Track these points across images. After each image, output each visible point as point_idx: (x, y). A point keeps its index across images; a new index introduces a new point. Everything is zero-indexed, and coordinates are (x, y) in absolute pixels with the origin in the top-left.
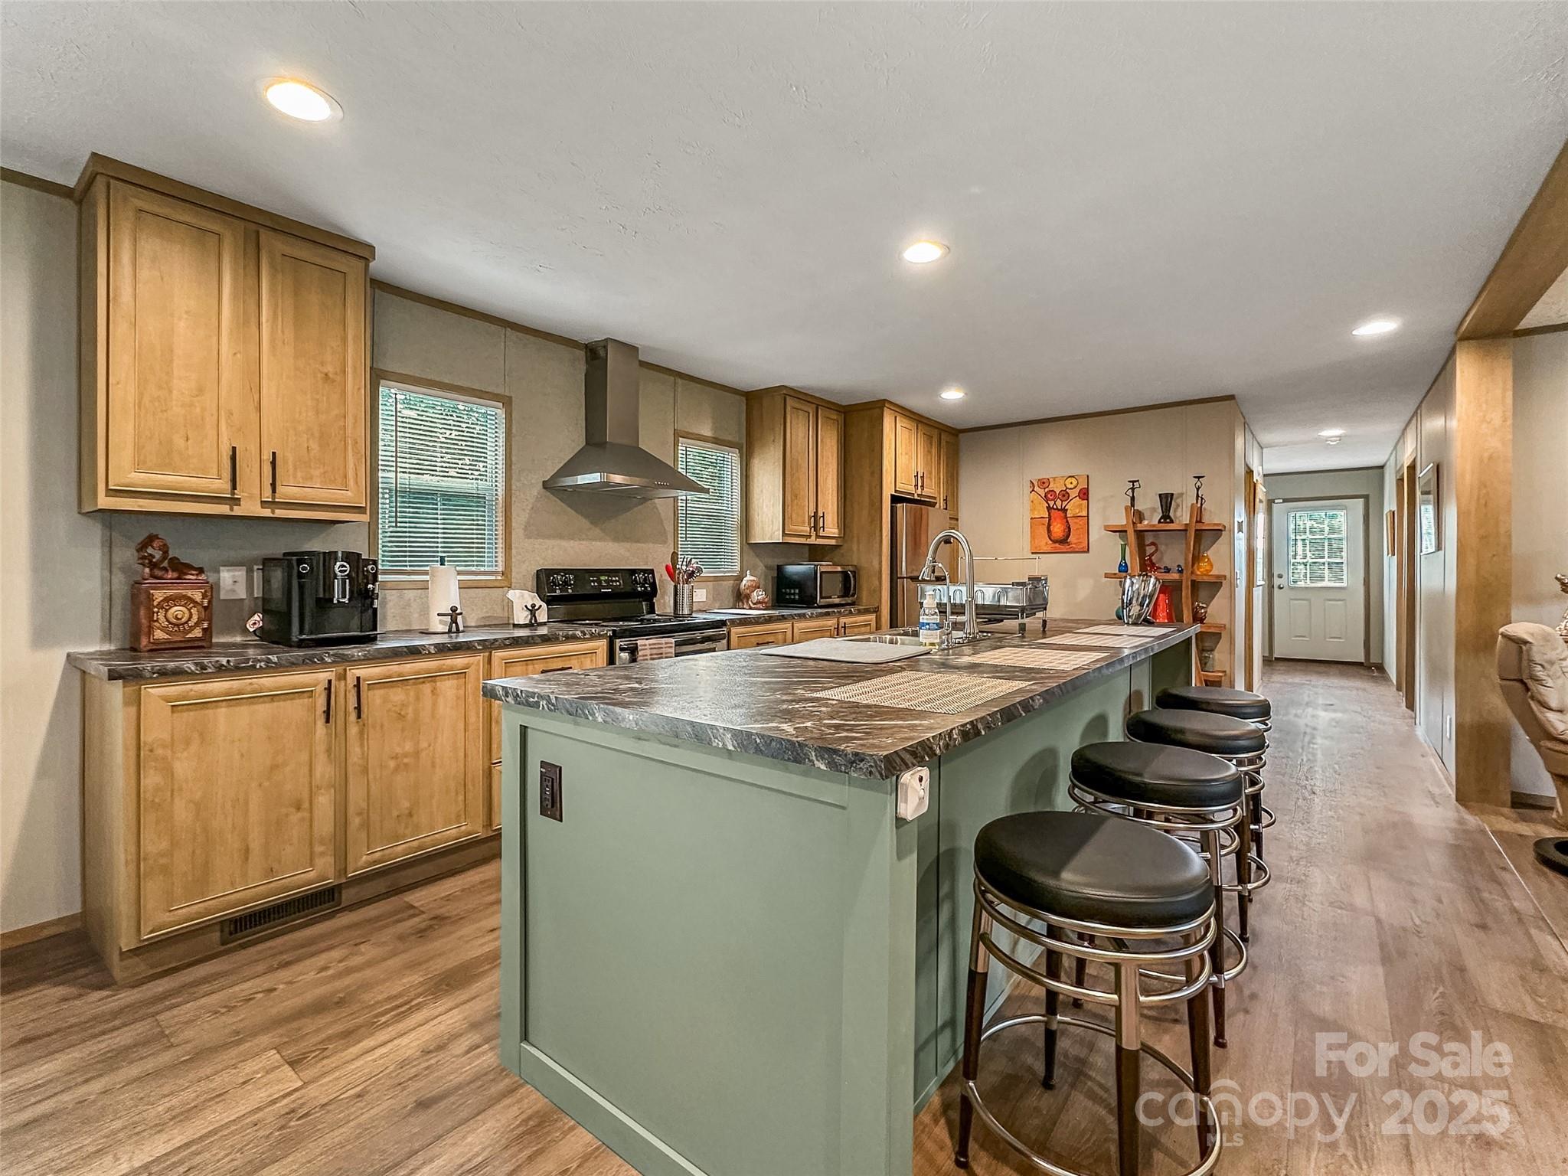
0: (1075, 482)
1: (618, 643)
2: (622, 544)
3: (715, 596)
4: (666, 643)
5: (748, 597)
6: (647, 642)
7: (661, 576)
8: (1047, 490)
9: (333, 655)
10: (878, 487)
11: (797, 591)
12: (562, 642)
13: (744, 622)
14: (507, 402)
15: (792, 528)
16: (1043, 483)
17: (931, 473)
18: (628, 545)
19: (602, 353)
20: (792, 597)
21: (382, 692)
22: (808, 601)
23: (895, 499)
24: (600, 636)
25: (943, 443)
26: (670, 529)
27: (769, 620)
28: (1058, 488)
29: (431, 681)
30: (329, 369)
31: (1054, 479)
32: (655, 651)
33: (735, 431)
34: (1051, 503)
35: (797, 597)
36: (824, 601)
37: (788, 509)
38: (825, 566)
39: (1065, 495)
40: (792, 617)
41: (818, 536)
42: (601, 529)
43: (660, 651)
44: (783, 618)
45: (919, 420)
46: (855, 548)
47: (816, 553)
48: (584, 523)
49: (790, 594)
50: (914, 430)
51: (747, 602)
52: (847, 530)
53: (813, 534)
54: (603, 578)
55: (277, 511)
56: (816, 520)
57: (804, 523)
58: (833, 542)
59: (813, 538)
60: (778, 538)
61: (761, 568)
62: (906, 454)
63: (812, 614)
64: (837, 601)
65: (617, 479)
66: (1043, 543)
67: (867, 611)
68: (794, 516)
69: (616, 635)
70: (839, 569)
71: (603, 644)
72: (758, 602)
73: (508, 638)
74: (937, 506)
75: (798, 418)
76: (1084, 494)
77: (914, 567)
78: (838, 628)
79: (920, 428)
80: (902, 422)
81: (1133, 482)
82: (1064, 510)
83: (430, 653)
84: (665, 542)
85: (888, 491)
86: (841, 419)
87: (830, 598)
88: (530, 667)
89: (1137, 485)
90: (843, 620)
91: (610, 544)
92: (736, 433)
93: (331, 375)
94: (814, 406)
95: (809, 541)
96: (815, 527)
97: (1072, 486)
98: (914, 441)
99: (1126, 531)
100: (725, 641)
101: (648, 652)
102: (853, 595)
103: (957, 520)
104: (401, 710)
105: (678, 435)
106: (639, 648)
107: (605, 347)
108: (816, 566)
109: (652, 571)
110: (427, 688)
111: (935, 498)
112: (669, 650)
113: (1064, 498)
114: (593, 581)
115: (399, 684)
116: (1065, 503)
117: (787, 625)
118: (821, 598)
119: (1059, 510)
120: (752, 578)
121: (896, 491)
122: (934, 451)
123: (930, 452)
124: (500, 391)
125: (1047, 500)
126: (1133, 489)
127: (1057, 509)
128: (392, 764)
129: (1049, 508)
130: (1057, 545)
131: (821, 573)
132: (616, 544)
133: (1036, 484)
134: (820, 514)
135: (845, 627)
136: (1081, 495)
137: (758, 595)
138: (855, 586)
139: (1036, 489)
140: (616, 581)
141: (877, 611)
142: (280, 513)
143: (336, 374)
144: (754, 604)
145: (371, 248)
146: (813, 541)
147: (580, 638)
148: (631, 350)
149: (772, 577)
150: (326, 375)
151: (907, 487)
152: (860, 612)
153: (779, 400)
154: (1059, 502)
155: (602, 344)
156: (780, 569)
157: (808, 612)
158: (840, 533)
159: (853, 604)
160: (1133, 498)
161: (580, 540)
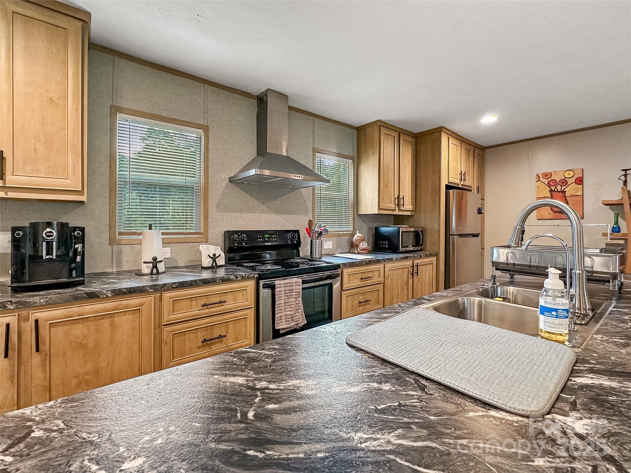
0: (572, 174)
1: (262, 282)
2: (280, 215)
3: (338, 245)
4: (295, 282)
5: (357, 246)
6: (282, 282)
7: (303, 234)
8: (549, 180)
9: (15, 303)
10: (438, 180)
11: (387, 243)
12: (220, 283)
13: (352, 265)
14: (206, 129)
15: (384, 205)
16: (547, 175)
17: (469, 172)
18: (284, 216)
19: (265, 98)
20: (384, 246)
21: (64, 328)
22: (394, 249)
23: (448, 187)
24: (249, 278)
25: (476, 155)
26: (310, 206)
27: (369, 263)
28: (558, 178)
29: (110, 317)
30: (54, 95)
31: (555, 172)
32: (287, 288)
33: (351, 150)
34: (553, 188)
35: (387, 246)
36: (404, 249)
37: (382, 194)
38: (403, 228)
39: (564, 182)
40: (384, 260)
41: (400, 210)
42: (267, 207)
43: (291, 288)
44: (378, 261)
45: (462, 140)
46: (422, 218)
47: (398, 219)
48: (256, 203)
49: (383, 244)
50: (459, 146)
51: (357, 249)
52: (418, 206)
53: (397, 209)
54: (266, 236)
55: (9, 193)
56: (399, 200)
57: (391, 202)
58: (409, 213)
59: (397, 211)
60: (375, 211)
61: (365, 229)
62: (455, 160)
63: (397, 258)
64: (411, 248)
65: (267, 172)
66: (547, 213)
67: (431, 255)
68: (385, 198)
69: (260, 278)
70: (413, 230)
71: (251, 284)
72: (363, 249)
73: (175, 283)
74: (473, 191)
75: (388, 141)
76: (580, 181)
77: (460, 228)
78: (413, 267)
79: (462, 145)
80: (452, 141)
81: (626, 170)
82: (564, 192)
83: (107, 296)
84: (307, 214)
85: (444, 182)
86: (413, 140)
87: (408, 247)
88: (194, 302)
89: (628, 172)
90: (416, 262)
91: (273, 215)
92: (352, 152)
93: (54, 99)
94: (398, 133)
95: (395, 213)
96: (398, 205)
97: (570, 176)
98: (459, 153)
99: (622, 204)
100: (339, 278)
101: (283, 289)
102: (422, 245)
103: (484, 200)
104: (82, 340)
105: (315, 151)
106: (276, 286)
107: (266, 95)
108: (399, 228)
109: (298, 232)
110: (106, 322)
111: (471, 187)
112: (298, 287)
113: (563, 184)
114: (260, 238)
115: (80, 321)
116: (563, 188)
117: (381, 266)
118: (402, 247)
119: (559, 192)
120: (360, 235)
121: (449, 182)
122: (471, 158)
123: (468, 160)
124: (201, 122)
125: (549, 185)
126: (625, 175)
127: (558, 191)
128: (74, 382)
129: (551, 191)
130: (558, 214)
131: (402, 232)
132: (276, 216)
133: (541, 176)
134: (401, 197)
135: (417, 266)
136: (577, 182)
137: (364, 245)
138: (423, 239)
139: (541, 179)
140: (275, 238)
141: (437, 255)
142: (11, 195)
143: (59, 98)
144: (361, 250)
145: (89, 14)
146: (397, 212)
147: (233, 280)
148: (283, 97)
149: (373, 234)
150: (51, 99)
151: (455, 180)
152: (426, 256)
153: (376, 128)
154: (559, 188)
155: (265, 93)
156: (377, 229)
157: (394, 256)
158: (413, 208)
159: (421, 250)
160: (625, 182)
161: (253, 213)
